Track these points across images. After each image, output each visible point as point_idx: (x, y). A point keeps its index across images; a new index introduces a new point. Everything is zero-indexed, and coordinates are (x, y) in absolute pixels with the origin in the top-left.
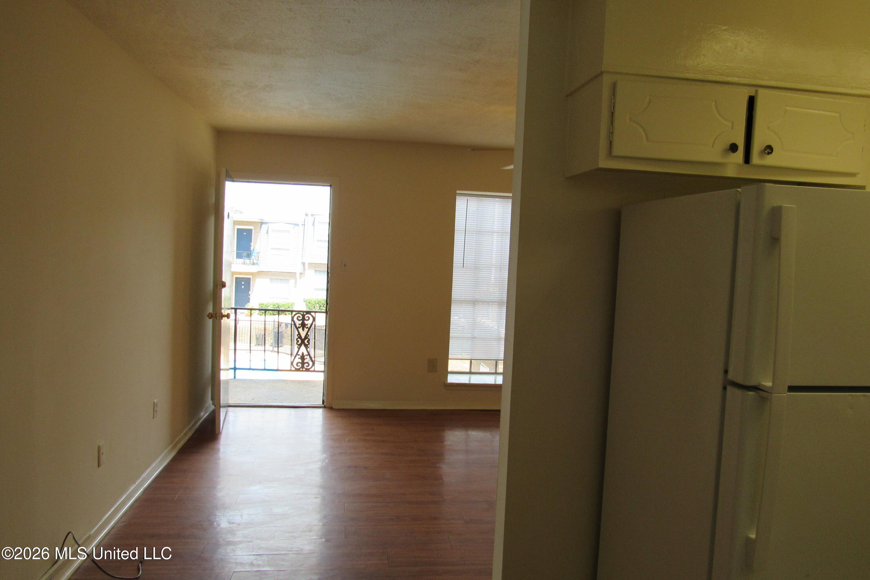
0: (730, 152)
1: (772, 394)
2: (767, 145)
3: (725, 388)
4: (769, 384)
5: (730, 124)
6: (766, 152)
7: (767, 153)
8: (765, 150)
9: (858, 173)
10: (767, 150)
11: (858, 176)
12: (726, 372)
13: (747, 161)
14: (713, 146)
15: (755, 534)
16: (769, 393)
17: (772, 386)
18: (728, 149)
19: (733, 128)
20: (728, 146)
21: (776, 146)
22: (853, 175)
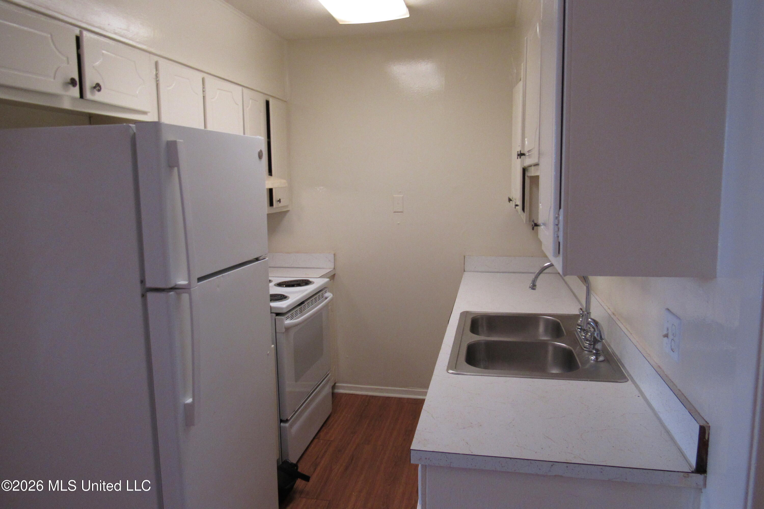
0: (71, 86)
1: (190, 289)
2: (96, 83)
3: (143, 296)
5: (65, 59)
7: (97, 90)
9: (149, 112)
10: (98, 87)
11: (149, 114)
12: (143, 282)
13: (82, 96)
14: (54, 78)
15: (191, 398)
16: (186, 289)
17: (188, 283)
18: (69, 83)
19: (68, 63)
20: (69, 80)
21: (102, 84)
22: (145, 113)
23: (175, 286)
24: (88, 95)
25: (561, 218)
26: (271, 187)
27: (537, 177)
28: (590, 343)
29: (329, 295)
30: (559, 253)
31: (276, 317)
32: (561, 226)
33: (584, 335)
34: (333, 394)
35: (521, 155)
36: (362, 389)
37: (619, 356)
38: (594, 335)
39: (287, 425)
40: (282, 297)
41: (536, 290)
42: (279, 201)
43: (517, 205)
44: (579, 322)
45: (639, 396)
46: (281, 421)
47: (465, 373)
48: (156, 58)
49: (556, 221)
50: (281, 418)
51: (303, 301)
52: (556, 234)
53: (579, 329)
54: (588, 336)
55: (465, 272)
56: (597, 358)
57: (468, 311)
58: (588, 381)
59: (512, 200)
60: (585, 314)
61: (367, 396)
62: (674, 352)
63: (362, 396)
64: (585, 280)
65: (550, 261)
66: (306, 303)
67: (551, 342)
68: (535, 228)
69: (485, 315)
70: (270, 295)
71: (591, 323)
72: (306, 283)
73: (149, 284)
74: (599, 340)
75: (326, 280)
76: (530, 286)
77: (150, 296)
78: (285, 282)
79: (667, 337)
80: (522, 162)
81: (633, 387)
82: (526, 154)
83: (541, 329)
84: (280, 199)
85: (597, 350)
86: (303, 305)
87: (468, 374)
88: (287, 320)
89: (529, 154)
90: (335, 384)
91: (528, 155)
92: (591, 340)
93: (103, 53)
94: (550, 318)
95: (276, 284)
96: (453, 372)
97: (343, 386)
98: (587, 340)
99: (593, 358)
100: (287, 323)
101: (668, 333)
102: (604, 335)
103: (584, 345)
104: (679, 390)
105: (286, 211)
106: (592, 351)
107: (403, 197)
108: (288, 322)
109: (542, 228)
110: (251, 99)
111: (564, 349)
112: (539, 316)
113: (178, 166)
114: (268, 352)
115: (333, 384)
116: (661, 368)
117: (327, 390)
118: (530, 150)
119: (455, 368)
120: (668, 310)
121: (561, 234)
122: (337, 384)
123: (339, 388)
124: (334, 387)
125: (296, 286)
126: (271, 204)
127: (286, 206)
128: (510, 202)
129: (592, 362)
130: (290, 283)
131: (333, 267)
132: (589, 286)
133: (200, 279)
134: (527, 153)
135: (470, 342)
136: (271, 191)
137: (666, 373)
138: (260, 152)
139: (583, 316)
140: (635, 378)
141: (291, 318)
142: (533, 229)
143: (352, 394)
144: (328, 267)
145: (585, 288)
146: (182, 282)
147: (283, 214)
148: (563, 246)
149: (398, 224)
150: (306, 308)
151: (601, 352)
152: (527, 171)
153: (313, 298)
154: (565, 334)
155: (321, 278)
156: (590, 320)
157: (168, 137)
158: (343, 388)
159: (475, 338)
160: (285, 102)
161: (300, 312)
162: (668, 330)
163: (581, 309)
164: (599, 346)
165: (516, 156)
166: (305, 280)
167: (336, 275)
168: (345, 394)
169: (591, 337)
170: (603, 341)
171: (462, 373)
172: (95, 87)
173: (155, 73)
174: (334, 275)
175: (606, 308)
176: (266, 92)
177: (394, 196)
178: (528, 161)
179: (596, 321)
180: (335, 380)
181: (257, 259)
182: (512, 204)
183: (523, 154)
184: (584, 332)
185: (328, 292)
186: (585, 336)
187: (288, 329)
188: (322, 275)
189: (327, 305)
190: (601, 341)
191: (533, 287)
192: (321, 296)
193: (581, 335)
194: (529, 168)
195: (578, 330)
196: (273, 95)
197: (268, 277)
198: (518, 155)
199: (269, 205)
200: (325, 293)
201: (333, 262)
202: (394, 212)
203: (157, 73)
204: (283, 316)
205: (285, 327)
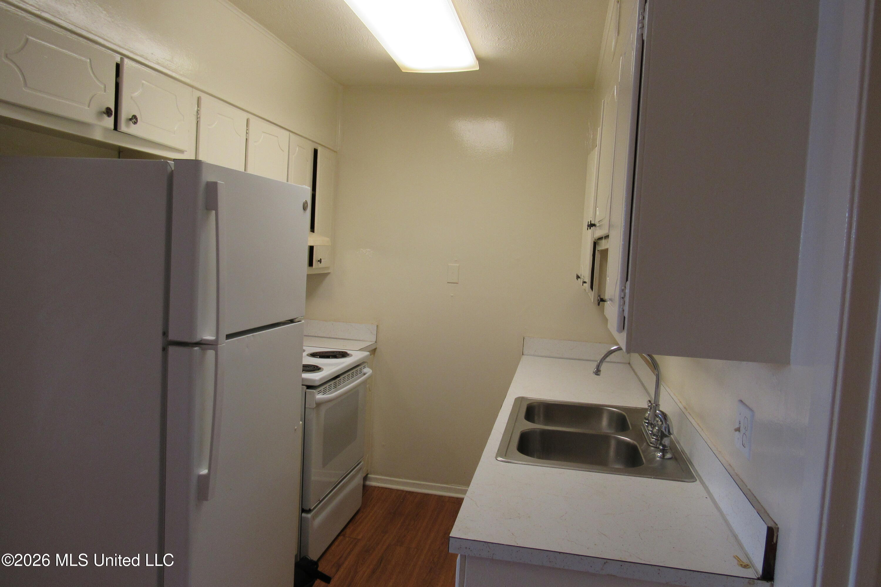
0: (105, 115)
1: (217, 345)
2: (133, 114)
3: (164, 349)
5: (103, 86)
7: (133, 122)
9: (186, 151)
10: (134, 119)
11: (185, 153)
12: (165, 334)
13: (116, 128)
14: (89, 107)
15: (207, 469)
16: (212, 345)
17: (215, 338)
18: (104, 113)
19: (105, 91)
20: (104, 110)
21: (138, 117)
22: (181, 152)
23: (201, 341)
24: (123, 127)
25: (627, 291)
26: (312, 245)
27: (607, 250)
28: (657, 438)
29: (368, 371)
30: (624, 329)
31: (307, 390)
32: (627, 299)
33: (651, 429)
34: (364, 486)
35: (591, 225)
36: (398, 483)
37: (688, 455)
38: (662, 430)
39: (309, 516)
40: (315, 369)
41: (601, 375)
42: (320, 261)
43: (585, 282)
44: (647, 415)
45: (706, 498)
46: (303, 511)
47: (516, 462)
48: (199, 94)
49: (622, 293)
50: (303, 507)
51: (338, 374)
52: (621, 308)
53: (647, 423)
54: (655, 430)
55: (523, 356)
56: (664, 455)
57: (524, 397)
58: (652, 478)
59: (581, 277)
60: (654, 406)
61: (402, 491)
62: (745, 447)
63: (398, 490)
64: (654, 366)
65: (617, 344)
66: (342, 377)
67: (613, 435)
68: (601, 303)
69: (541, 403)
70: (303, 365)
71: (659, 416)
72: (343, 355)
73: (172, 337)
74: (667, 435)
75: (367, 353)
76: (593, 372)
77: (172, 349)
78: (320, 353)
79: (739, 431)
80: (593, 234)
81: (701, 487)
82: (597, 225)
83: (605, 422)
84: (321, 259)
85: (664, 446)
86: (339, 379)
87: (521, 462)
88: (319, 394)
89: (600, 224)
90: (367, 474)
91: (598, 226)
92: (659, 435)
93: (143, 84)
94: (615, 411)
95: (309, 354)
96: (502, 460)
97: (376, 478)
98: (654, 435)
99: (659, 454)
100: (318, 398)
101: (740, 427)
102: (673, 430)
103: (650, 440)
104: (750, 490)
105: (327, 273)
106: (659, 448)
107: (459, 266)
108: (320, 397)
109: (607, 304)
110: (298, 145)
111: (628, 444)
112: (603, 407)
113: (217, 211)
114: (296, 427)
115: (365, 475)
116: (731, 467)
117: (358, 480)
118: (601, 220)
119: (505, 456)
120: (741, 401)
121: (626, 308)
122: (369, 476)
123: (371, 480)
124: (365, 478)
125: (332, 358)
126: (311, 264)
127: (326, 268)
128: (577, 280)
129: (658, 459)
130: (326, 354)
131: (375, 340)
132: (658, 374)
133: (229, 336)
134: (598, 223)
135: (524, 430)
136: (311, 249)
137: (736, 472)
138: (305, 203)
139: (651, 408)
140: (703, 478)
141: (324, 393)
142: (599, 304)
143: (386, 488)
144: (369, 340)
145: (654, 378)
146: (209, 337)
147: (322, 276)
148: (628, 321)
149: (452, 296)
150: (342, 383)
151: (669, 448)
152: (598, 244)
153: (350, 373)
154: (631, 428)
155: (362, 351)
156: (657, 411)
157: (207, 177)
158: (376, 480)
159: (529, 426)
160: (335, 152)
161: (334, 386)
162: (740, 423)
163: (650, 401)
164: (666, 441)
165: (587, 227)
166: (342, 352)
167: (377, 350)
168: (378, 487)
169: (659, 431)
170: (672, 436)
171: (512, 461)
172: (131, 119)
173: (196, 109)
174: (375, 350)
175: (677, 401)
176: (314, 140)
177: (449, 264)
178: (599, 233)
179: (665, 414)
180: (367, 470)
181: (292, 321)
182: (580, 281)
183: (594, 225)
184: (651, 426)
185: (368, 367)
186: (652, 431)
187: (319, 404)
188: (361, 348)
189: (364, 382)
190: (669, 435)
191: (597, 372)
192: (359, 371)
193: (648, 430)
194: (599, 241)
195: (646, 425)
196: (324, 144)
197: (302, 346)
198: (588, 226)
199: (308, 266)
200: (363, 368)
201: (375, 335)
202: (448, 283)
203: (198, 110)
204: (314, 390)
205: (315, 402)
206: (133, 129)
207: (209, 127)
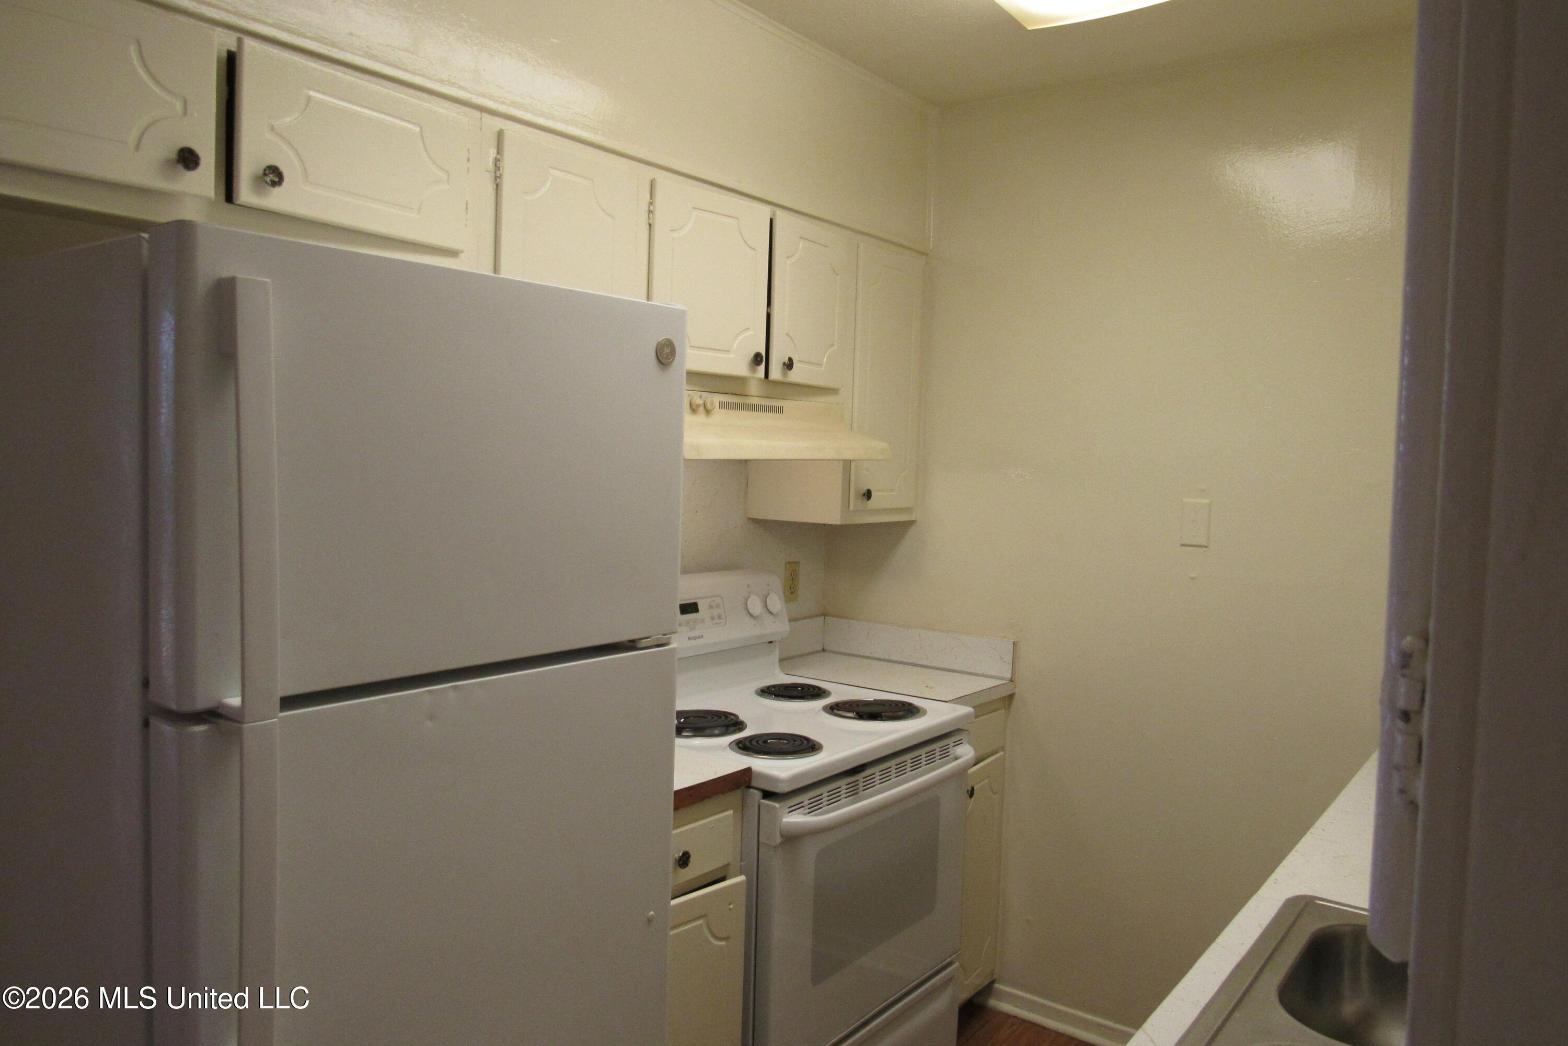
0: (180, 167)
1: (243, 723)
2: (270, 164)
3: (146, 724)
4: (235, 701)
5: (179, 105)
6: (268, 179)
7: (270, 183)
8: (265, 174)
9: (462, 252)
10: (272, 176)
11: (462, 256)
13: (227, 196)
14: (137, 149)
18: (176, 160)
19: (187, 114)
20: (174, 155)
21: (285, 170)
22: (452, 253)
23: (218, 707)
24: (245, 193)
29: (966, 752)
31: (766, 800)
36: (1061, 1016)
40: (801, 746)
42: (867, 495)
51: (869, 761)
57: (1317, 899)
61: (1070, 1038)
66: (877, 769)
72: (902, 711)
75: (966, 710)
77: (155, 726)
84: (869, 492)
86: (868, 772)
88: (795, 812)
90: (993, 982)
93: (310, 98)
97: (1016, 995)
100: (791, 822)
107: (1210, 504)
108: (796, 819)
115: (985, 985)
122: (997, 986)
123: (1001, 996)
124: (986, 992)
127: (896, 509)
130: (864, 709)
131: (1008, 675)
133: (290, 702)
138: (665, 344)
141: (810, 810)
144: (997, 675)
149: (1193, 579)
150: (875, 784)
153: (907, 758)
155: (952, 703)
158: (1017, 999)
160: (920, 253)
161: (848, 795)
166: (905, 704)
167: (1017, 697)
168: (1015, 1018)
173: (491, 158)
174: (1005, 698)
177: (1185, 500)
180: (992, 975)
185: (964, 742)
187: (792, 839)
188: (962, 694)
192: (938, 753)
200: (952, 745)
201: (1008, 663)
202: (1182, 545)
203: (497, 160)
204: (777, 803)
205: (781, 833)
206: (276, 200)
207: (526, 198)
